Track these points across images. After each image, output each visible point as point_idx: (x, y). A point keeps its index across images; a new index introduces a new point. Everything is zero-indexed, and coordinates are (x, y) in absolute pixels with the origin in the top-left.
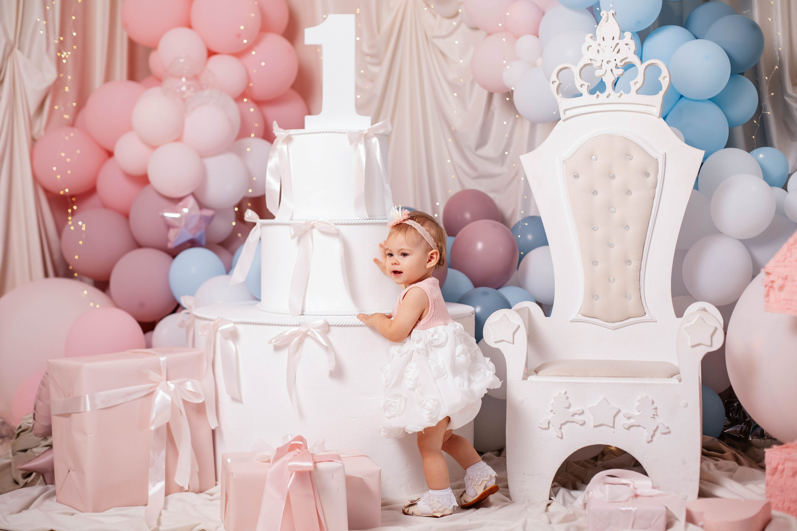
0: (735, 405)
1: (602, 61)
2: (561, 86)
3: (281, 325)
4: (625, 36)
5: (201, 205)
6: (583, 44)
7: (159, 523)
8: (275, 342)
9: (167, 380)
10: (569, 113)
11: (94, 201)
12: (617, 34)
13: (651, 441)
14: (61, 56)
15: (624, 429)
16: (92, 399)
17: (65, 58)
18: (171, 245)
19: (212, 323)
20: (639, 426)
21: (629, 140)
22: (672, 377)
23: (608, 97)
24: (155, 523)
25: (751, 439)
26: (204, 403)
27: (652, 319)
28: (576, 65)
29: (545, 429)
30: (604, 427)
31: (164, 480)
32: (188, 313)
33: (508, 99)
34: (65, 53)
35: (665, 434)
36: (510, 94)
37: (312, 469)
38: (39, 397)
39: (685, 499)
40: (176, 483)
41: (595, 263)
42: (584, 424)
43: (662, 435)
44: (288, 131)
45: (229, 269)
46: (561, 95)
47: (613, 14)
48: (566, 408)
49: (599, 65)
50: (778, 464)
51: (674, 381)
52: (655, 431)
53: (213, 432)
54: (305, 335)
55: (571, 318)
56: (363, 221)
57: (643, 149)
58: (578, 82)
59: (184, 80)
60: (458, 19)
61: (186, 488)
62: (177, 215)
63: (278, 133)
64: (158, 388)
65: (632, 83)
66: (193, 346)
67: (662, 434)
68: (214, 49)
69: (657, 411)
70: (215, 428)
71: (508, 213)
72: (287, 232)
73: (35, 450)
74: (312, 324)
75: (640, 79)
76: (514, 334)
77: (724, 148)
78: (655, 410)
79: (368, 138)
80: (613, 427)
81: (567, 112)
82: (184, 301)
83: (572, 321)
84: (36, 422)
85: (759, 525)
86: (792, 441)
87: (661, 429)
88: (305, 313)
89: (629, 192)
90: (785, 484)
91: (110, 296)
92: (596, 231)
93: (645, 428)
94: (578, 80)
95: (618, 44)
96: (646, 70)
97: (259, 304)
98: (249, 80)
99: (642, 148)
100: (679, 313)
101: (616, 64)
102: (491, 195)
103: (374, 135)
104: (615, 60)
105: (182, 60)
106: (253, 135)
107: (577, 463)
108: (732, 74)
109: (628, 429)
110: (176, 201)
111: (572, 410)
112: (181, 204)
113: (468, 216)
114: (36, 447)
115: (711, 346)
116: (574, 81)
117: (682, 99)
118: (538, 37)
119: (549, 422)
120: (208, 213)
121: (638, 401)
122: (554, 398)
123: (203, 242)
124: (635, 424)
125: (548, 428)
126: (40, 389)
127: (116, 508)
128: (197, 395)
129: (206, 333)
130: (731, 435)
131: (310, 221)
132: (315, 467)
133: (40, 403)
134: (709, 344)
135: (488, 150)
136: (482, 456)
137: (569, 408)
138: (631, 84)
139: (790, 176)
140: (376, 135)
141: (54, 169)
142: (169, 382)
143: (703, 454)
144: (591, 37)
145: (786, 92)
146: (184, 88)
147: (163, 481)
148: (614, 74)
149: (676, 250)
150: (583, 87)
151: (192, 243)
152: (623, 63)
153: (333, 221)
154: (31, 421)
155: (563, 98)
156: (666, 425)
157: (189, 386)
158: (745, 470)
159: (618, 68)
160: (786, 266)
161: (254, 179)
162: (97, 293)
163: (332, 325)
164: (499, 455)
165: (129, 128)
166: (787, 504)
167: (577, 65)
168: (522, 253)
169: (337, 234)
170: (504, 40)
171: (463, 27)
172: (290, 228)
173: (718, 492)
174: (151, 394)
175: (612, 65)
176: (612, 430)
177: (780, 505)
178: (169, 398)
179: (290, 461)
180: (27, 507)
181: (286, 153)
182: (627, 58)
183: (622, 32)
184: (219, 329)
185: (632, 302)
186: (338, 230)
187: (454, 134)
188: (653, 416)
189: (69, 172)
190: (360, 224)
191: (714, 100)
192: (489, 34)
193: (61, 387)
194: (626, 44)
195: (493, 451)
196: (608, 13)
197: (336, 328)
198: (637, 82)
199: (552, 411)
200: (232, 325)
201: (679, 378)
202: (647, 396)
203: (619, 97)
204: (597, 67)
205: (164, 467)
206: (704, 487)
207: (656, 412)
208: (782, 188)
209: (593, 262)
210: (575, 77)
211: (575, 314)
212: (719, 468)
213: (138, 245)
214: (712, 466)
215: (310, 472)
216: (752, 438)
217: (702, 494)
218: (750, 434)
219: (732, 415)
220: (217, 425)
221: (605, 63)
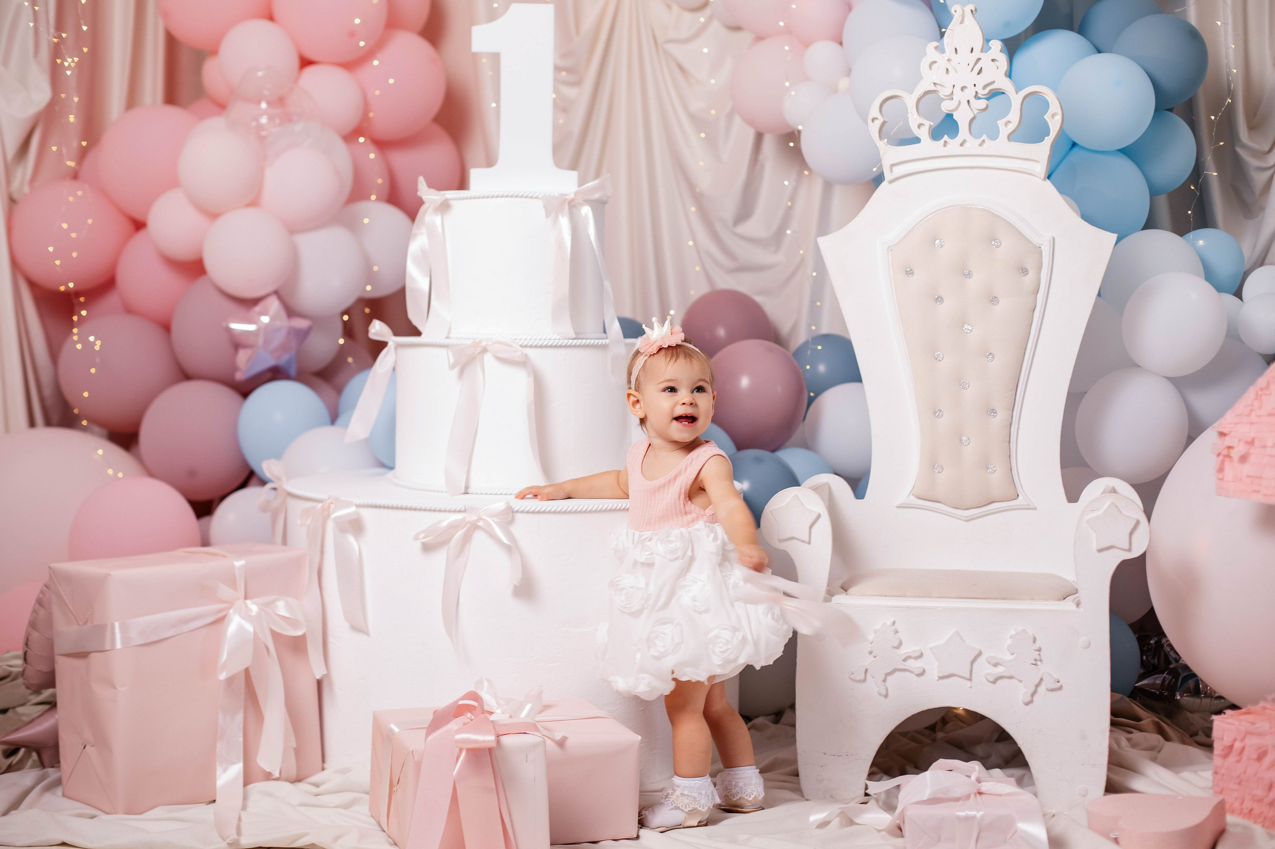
0: (1151, 642)
1: (954, 86)
2: (886, 125)
3: (435, 511)
4: (991, 46)
5: (291, 312)
6: (923, 59)
7: (239, 832)
8: (424, 538)
9: (246, 598)
10: (899, 171)
11: (111, 300)
12: (978, 43)
13: (1031, 702)
14: (62, 63)
15: (987, 682)
16: (124, 629)
17: (69, 67)
18: (240, 376)
19: (320, 505)
20: (1011, 677)
21: (996, 215)
22: (1064, 599)
23: (962, 145)
24: (234, 831)
25: (1179, 697)
26: (303, 638)
27: (1029, 505)
28: (911, 92)
29: (860, 681)
30: (956, 678)
31: (242, 760)
32: (275, 489)
33: (792, 144)
34: (70, 60)
35: (1052, 690)
36: (793, 136)
37: (493, 745)
38: (33, 625)
39: (1084, 796)
40: (260, 767)
41: (937, 413)
42: (923, 673)
43: (1048, 692)
44: (443, 192)
45: (334, 417)
46: (886, 140)
47: (972, 10)
48: (894, 647)
49: (949, 93)
50: (1235, 740)
51: (1069, 605)
52: (1037, 686)
53: (319, 683)
54: (474, 527)
55: (898, 502)
56: (566, 341)
57: (1018, 230)
58: (914, 119)
59: (264, 105)
60: (708, 11)
61: (276, 774)
62: (252, 327)
63: (428, 197)
64: (231, 611)
65: (1001, 123)
66: (285, 542)
67: (1048, 690)
68: (310, 55)
69: (1041, 654)
70: (322, 677)
71: (785, 328)
72: (443, 357)
73: (20, 710)
74: (486, 510)
75: (1014, 116)
76: (811, 527)
77: (1142, 230)
78: (1038, 653)
79: (574, 206)
80: (970, 680)
81: (895, 169)
82: (267, 468)
83: (898, 507)
84: (28, 666)
85: (1208, 839)
86: (1255, 702)
87: (1048, 683)
88: (470, 491)
89: (994, 300)
90: (1245, 772)
91: (139, 459)
92: (940, 361)
93: (1021, 681)
94: (915, 117)
95: (979, 59)
96: (1024, 103)
97: (390, 474)
98: (366, 107)
99: (1015, 228)
100: (1073, 495)
101: (976, 92)
102: (759, 299)
103: (584, 201)
104: (975, 85)
105: (260, 74)
106: (373, 197)
107: (904, 735)
108: (1157, 110)
109: (994, 682)
110: (248, 303)
111: (904, 651)
112: (257, 309)
113: (721, 332)
114: (23, 705)
115: (1130, 550)
116: (908, 118)
117: (1075, 149)
118: (841, 44)
119: (866, 671)
120: (301, 324)
121: (1011, 638)
122: (875, 631)
123: (293, 372)
124: (1006, 674)
125: (865, 680)
126: (34, 611)
127: (164, 807)
128: (293, 623)
129: (308, 522)
130: (1147, 690)
131: (480, 342)
132: (498, 742)
133: (35, 635)
134: (1126, 547)
135: (754, 227)
136: (750, 724)
137: (898, 647)
138: (1000, 125)
139: (1246, 274)
140: (588, 202)
141: (51, 249)
142: (248, 602)
143: (1113, 724)
144: (936, 48)
145: (1240, 140)
146: (264, 120)
147: (240, 762)
148: (972, 107)
149: (1069, 394)
150: (922, 128)
151: (275, 374)
152: (987, 91)
153: (517, 341)
154: (20, 662)
155: (890, 146)
156: (1055, 676)
157: (281, 608)
158: (1174, 748)
159: (980, 98)
160: (1252, 423)
161: (376, 268)
162: (116, 452)
163: (517, 512)
164: (776, 722)
165: (173, 183)
166: (1248, 805)
167: (913, 93)
168: (812, 394)
169: (524, 363)
170: (787, 48)
171: (716, 25)
172: (448, 353)
173: (1137, 783)
174: (220, 621)
175: (969, 94)
176: (968, 683)
177: (1236, 805)
178: (249, 628)
179: (458, 732)
180: (16, 805)
181: (440, 229)
182: (994, 82)
183: (987, 40)
184: (333, 516)
185: (997, 477)
186: (526, 356)
187: (698, 198)
188: (1034, 662)
189: (75, 255)
190: (561, 347)
191: (1126, 152)
192: (759, 38)
193: (72, 609)
194: (993, 60)
195: (767, 715)
196: (965, 9)
197: (525, 515)
198: (1009, 122)
199: (871, 653)
200: (353, 509)
201: (1076, 600)
202: (1024, 630)
203: (980, 145)
204: (944, 96)
205: (241, 739)
206: (1114, 777)
207: (1039, 655)
208: (1234, 295)
209: (935, 413)
210: (909, 112)
211: (904, 495)
212: (1134, 745)
213: (185, 375)
214: (1124, 742)
215: (490, 750)
216: (1182, 696)
217: (1111, 788)
218: (1178, 689)
219: (1147, 658)
220: (325, 672)
221: (957, 90)
